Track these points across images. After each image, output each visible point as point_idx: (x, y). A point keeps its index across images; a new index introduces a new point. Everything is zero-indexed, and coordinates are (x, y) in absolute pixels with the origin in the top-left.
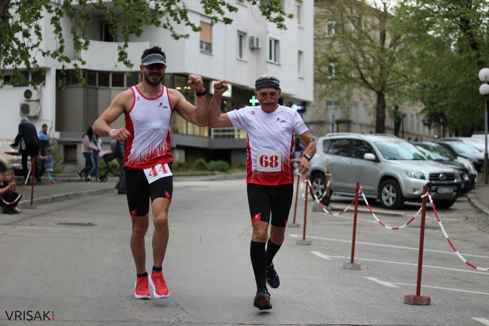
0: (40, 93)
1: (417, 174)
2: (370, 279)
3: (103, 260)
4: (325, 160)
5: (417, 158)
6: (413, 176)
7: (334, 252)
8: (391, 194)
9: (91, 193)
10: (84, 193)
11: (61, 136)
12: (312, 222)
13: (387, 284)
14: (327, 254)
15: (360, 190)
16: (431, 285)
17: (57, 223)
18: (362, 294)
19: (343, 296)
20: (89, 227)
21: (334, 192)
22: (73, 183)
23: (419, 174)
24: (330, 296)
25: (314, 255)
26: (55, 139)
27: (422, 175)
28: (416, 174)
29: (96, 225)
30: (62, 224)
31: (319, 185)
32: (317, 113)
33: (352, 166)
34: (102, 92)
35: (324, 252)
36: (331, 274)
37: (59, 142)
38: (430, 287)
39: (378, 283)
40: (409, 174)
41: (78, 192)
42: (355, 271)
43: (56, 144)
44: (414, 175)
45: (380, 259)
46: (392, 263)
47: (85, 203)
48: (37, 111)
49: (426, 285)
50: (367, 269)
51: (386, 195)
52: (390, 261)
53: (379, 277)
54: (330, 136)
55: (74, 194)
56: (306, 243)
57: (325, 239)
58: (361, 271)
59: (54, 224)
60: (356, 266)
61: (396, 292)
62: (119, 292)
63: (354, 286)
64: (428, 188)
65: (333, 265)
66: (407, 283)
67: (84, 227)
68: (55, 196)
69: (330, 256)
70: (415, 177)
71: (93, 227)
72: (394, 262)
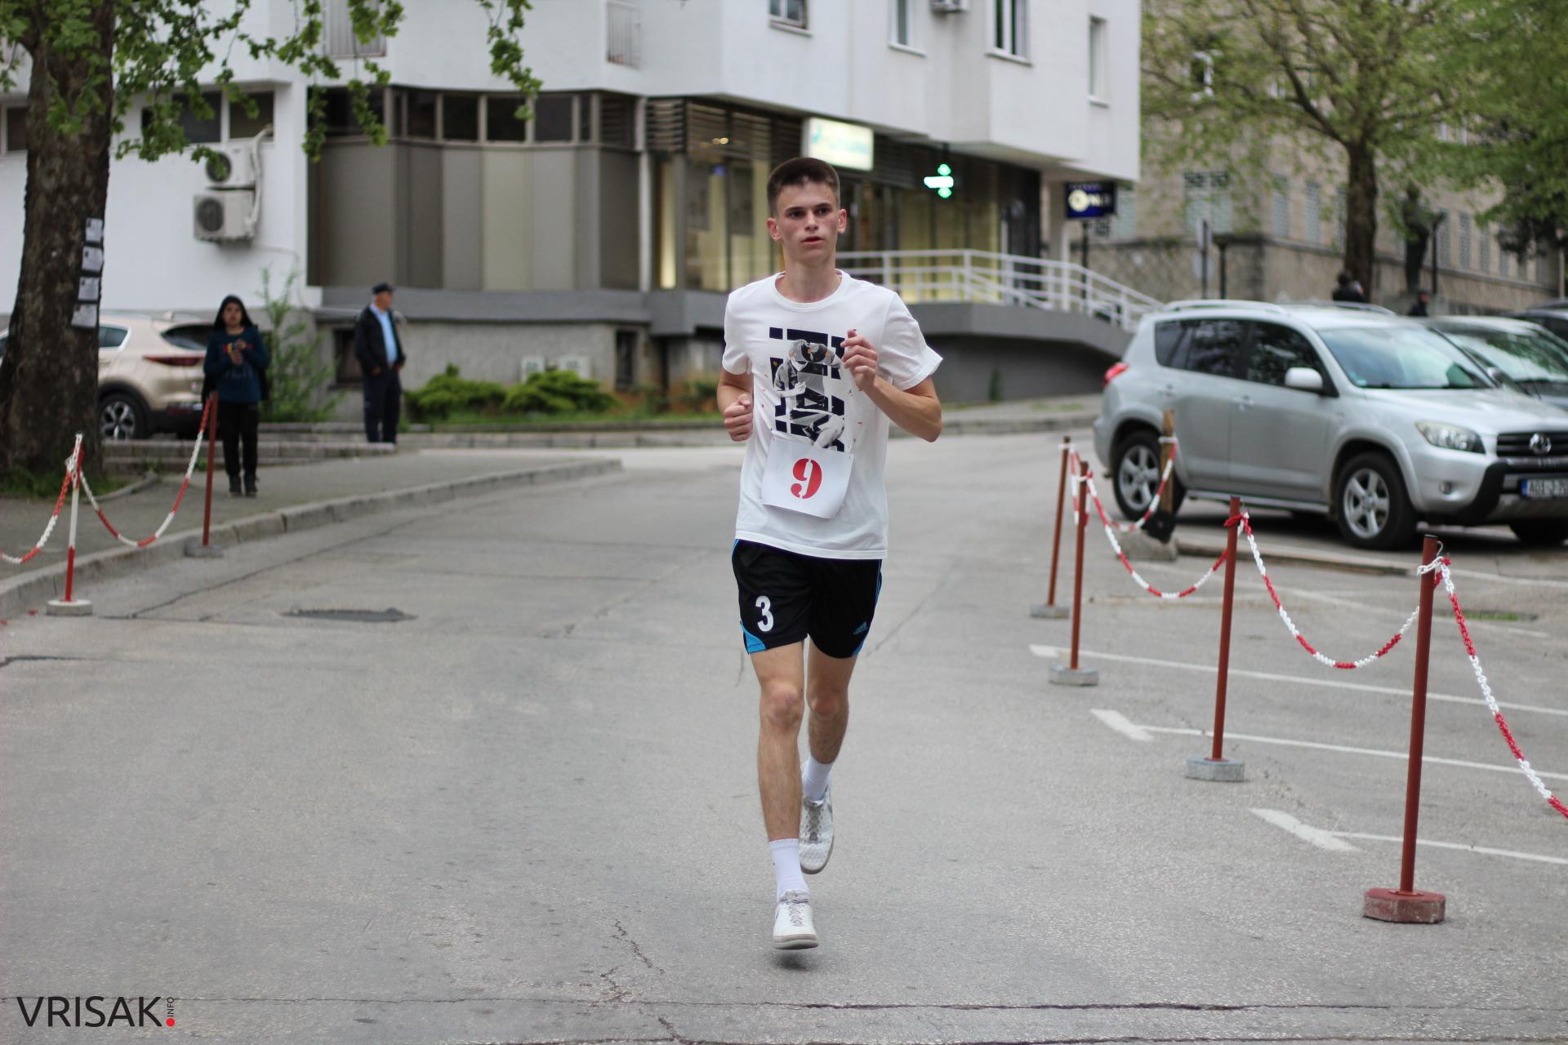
0: (256, 162)
1: (1458, 435)
2: (1268, 819)
3: (411, 756)
4: (1161, 387)
5: (1461, 382)
6: (1444, 444)
7: (1168, 711)
8: (1375, 498)
9: (408, 499)
10: (385, 501)
11: (326, 301)
12: (1111, 596)
13: (1324, 838)
14: (1144, 721)
15: (1242, 523)
16: (1465, 838)
17: (287, 610)
18: (1231, 879)
19: (1169, 887)
20: (385, 626)
21: (1190, 493)
22: (356, 461)
23: (1463, 437)
24: (1126, 892)
25: (1103, 725)
26: (305, 310)
27: (1473, 438)
28: (1452, 437)
29: (411, 618)
30: (302, 613)
31: (1142, 470)
32: (1154, 213)
33: (1247, 407)
34: (457, 160)
35: (1134, 711)
36: (1143, 800)
37: (321, 321)
38: (1461, 847)
39: (1293, 836)
40: (1431, 437)
41: (366, 498)
42: (1225, 786)
43: (311, 326)
44: (1448, 439)
45: (1313, 741)
46: (1351, 753)
47: (385, 534)
48: (249, 222)
49: (1452, 840)
50: (1267, 776)
51: (1356, 502)
52: (1346, 744)
53: (1300, 809)
54: (1177, 309)
55: (353, 504)
56: (1081, 682)
57: (1145, 661)
58: (1245, 787)
59: (275, 616)
60: (1227, 768)
61: (1347, 870)
62: (441, 884)
63: (1212, 847)
64: (1439, 542)
65: (1158, 765)
66: (1388, 834)
67: (370, 625)
68: (290, 511)
69: (1153, 729)
70: (1451, 445)
71: (399, 625)
72: (1358, 750)
